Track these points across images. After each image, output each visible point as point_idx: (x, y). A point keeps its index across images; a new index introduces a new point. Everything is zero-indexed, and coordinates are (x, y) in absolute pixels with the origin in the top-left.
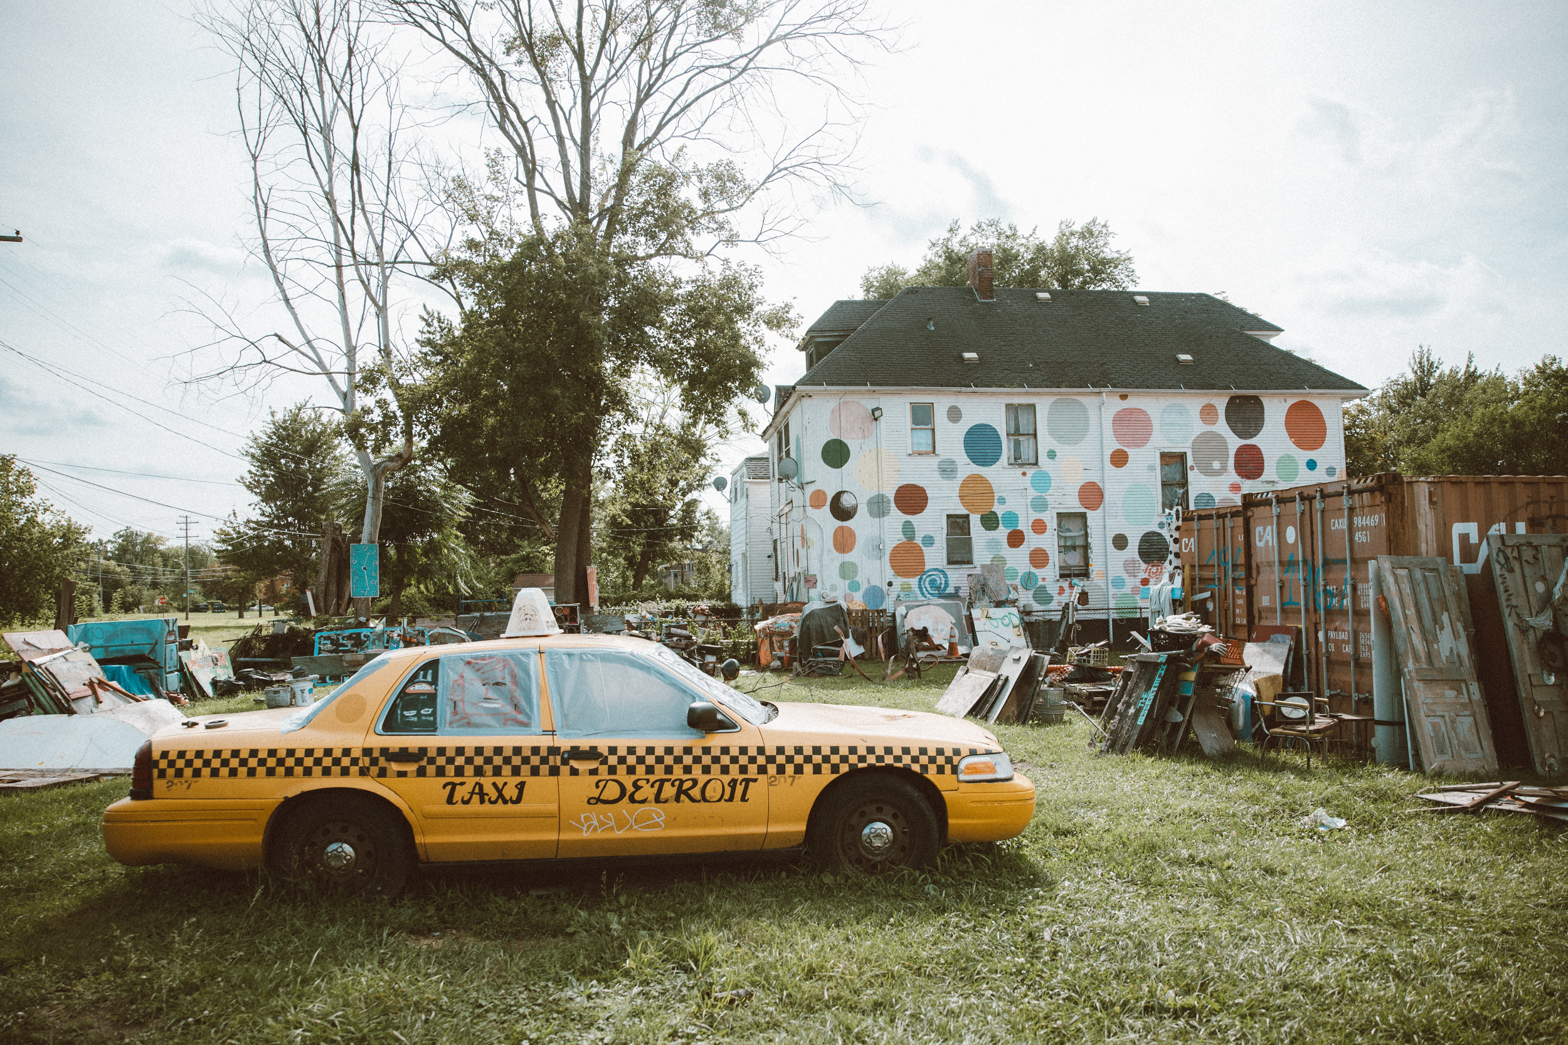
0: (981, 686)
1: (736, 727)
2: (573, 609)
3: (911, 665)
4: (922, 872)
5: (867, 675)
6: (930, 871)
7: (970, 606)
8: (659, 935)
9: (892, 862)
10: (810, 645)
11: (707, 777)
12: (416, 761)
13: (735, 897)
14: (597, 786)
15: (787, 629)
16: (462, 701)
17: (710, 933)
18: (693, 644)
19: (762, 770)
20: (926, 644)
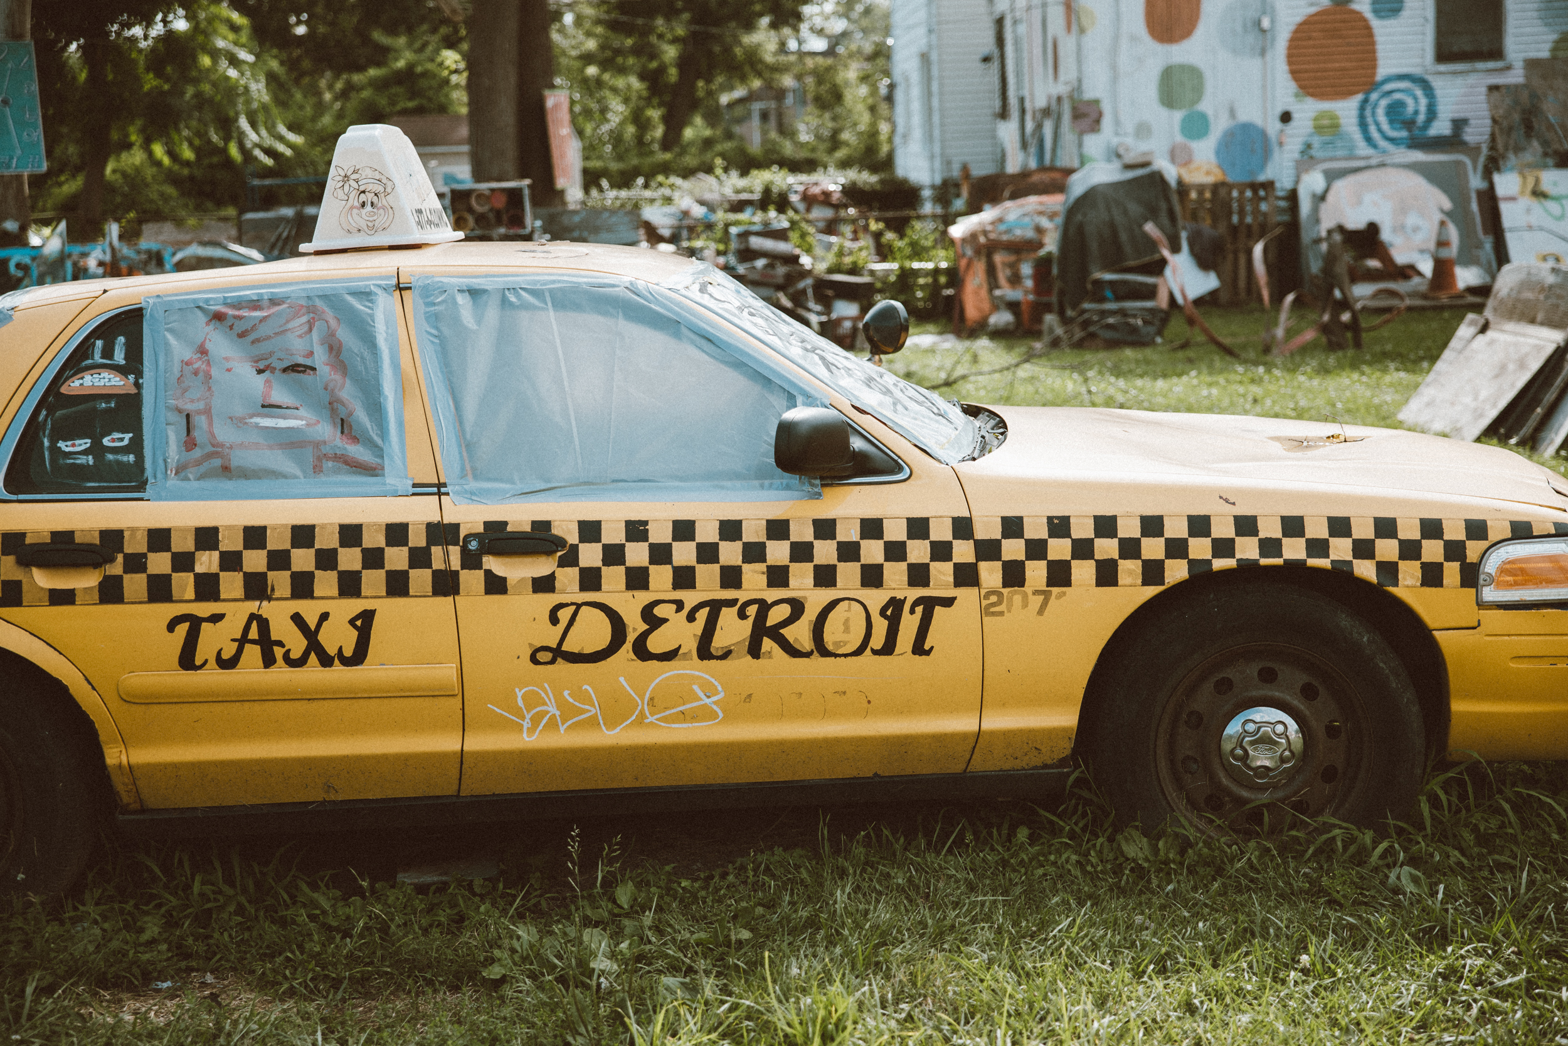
0: (1522, 365)
1: (900, 469)
2: (514, 196)
3: (1335, 317)
4: (1382, 834)
5: (1227, 341)
6: (1400, 832)
7: (1493, 165)
8: (709, 987)
9: (1300, 806)
10: (1084, 272)
11: (826, 595)
12: (96, 565)
13: (901, 889)
14: (554, 620)
15: (1030, 234)
16: (207, 412)
17: (836, 988)
18: (804, 274)
19: (966, 576)
20: (1374, 263)
